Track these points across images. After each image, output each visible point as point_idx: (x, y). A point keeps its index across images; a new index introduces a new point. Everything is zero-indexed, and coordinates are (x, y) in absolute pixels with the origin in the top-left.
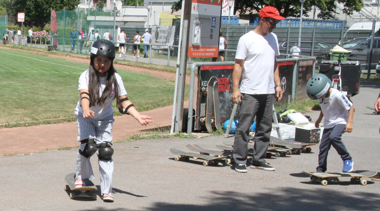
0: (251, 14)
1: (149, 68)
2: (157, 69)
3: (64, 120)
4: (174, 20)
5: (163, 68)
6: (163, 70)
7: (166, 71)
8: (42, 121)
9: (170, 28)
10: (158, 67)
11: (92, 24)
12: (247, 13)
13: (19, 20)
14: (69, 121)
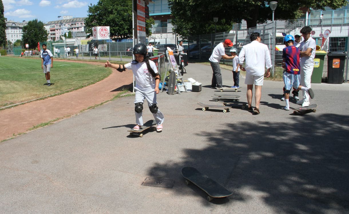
0: (115, 38)
1: (84, 61)
2: (87, 61)
3: (74, 89)
4: (88, 42)
5: (89, 60)
6: (90, 61)
7: (91, 61)
8: (65, 91)
9: (86, 46)
10: (87, 60)
11: (54, 46)
12: (113, 38)
13: (26, 47)
14: (76, 90)
